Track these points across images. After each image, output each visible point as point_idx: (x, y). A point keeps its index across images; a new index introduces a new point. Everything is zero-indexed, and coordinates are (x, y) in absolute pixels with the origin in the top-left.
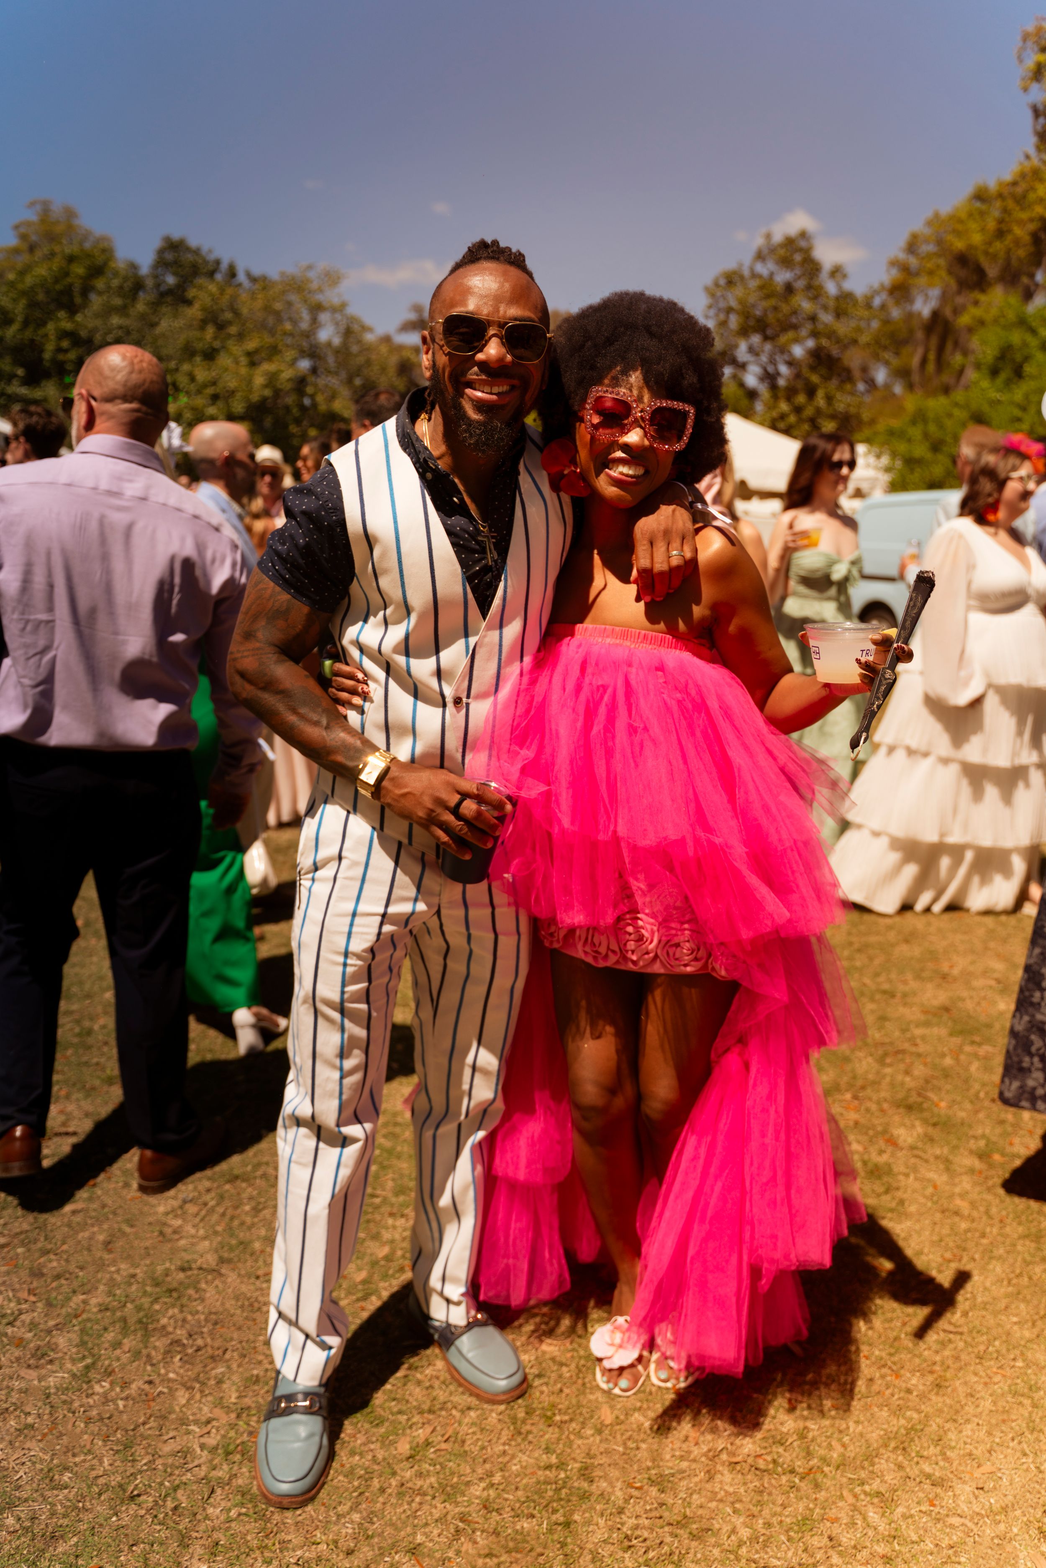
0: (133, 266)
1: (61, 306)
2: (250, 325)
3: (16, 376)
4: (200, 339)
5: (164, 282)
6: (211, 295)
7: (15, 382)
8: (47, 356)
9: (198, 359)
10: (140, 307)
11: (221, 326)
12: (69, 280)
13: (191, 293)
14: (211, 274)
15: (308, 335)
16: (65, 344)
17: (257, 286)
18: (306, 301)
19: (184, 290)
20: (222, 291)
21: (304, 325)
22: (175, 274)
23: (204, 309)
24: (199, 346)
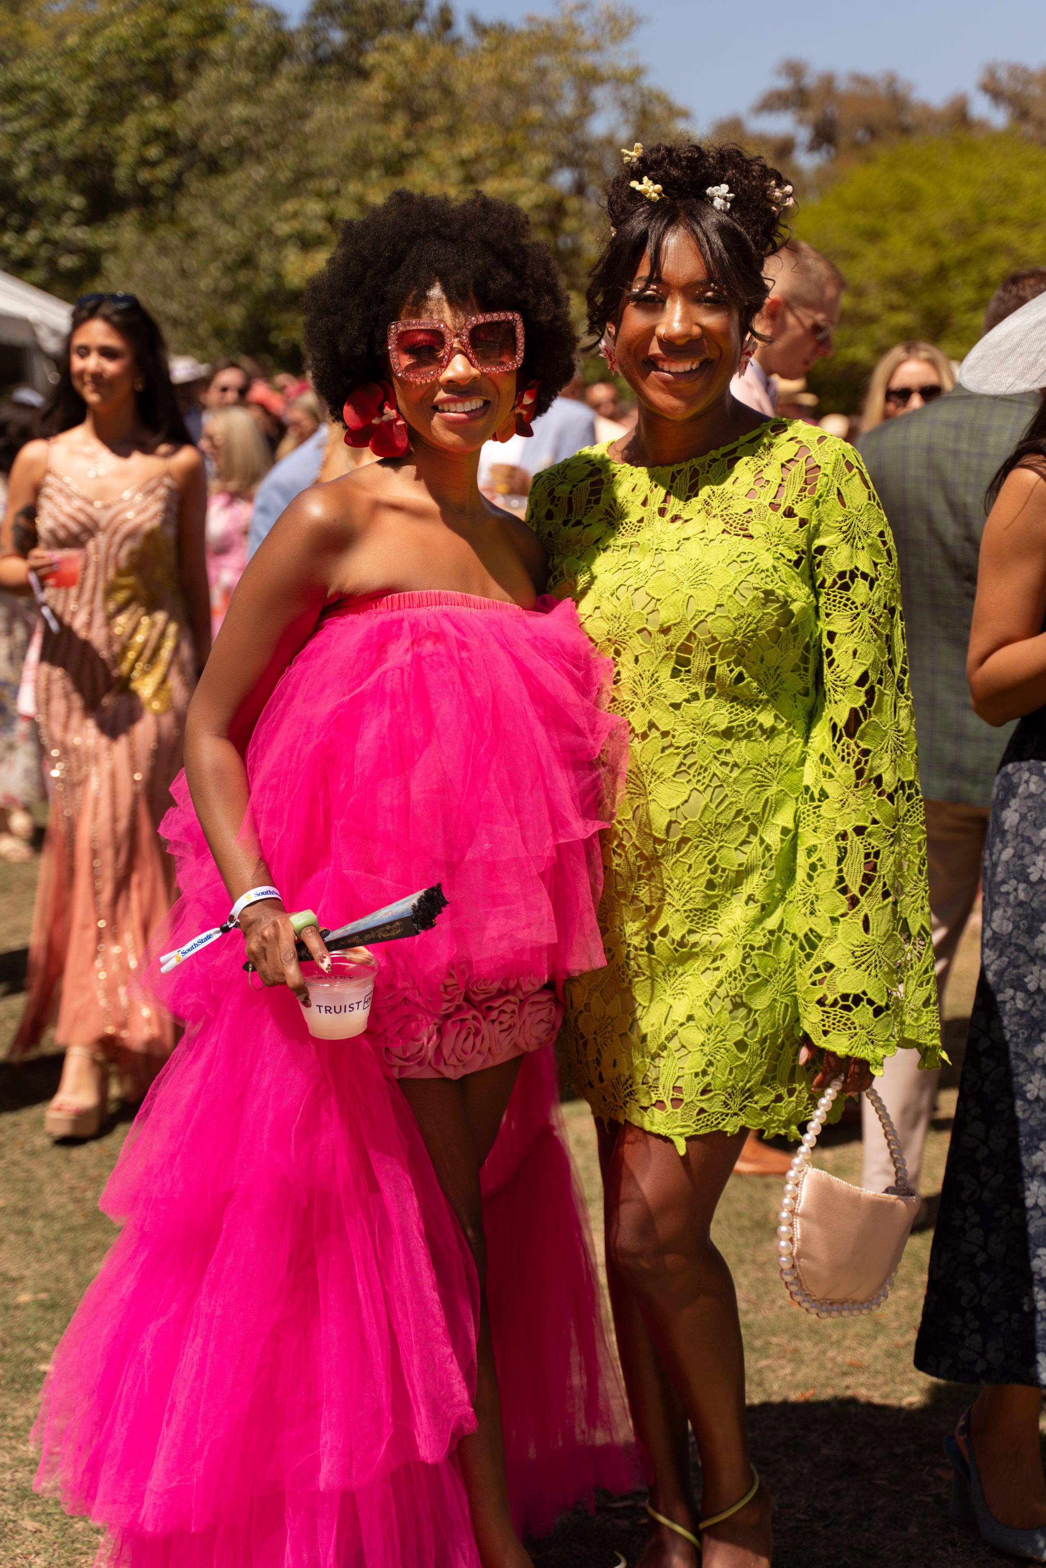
0: (276, 17)
1: (152, 86)
2: (470, 111)
3: (67, 208)
4: (381, 139)
5: (326, 40)
6: (404, 63)
7: (68, 218)
8: (121, 173)
9: (374, 174)
10: (282, 86)
11: (418, 116)
12: (166, 43)
13: (371, 58)
14: (410, 23)
15: (572, 126)
16: (153, 152)
17: (486, 43)
18: (569, 66)
19: (361, 52)
20: (423, 51)
21: (567, 108)
22: (346, 27)
23: (389, 86)
24: (378, 151)
